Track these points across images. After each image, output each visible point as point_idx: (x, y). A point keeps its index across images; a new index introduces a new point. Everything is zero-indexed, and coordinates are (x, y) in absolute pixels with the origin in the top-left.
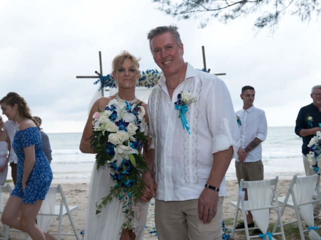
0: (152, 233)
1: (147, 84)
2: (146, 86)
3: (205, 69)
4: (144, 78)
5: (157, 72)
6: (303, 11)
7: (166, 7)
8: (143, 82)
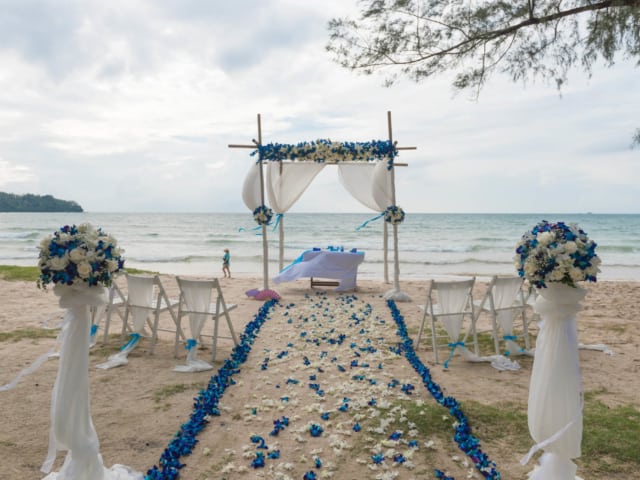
1: (316, 158)
2: (315, 160)
3: (390, 141)
4: (314, 150)
5: (330, 143)
6: (516, 68)
7: (342, 58)
8: (312, 155)
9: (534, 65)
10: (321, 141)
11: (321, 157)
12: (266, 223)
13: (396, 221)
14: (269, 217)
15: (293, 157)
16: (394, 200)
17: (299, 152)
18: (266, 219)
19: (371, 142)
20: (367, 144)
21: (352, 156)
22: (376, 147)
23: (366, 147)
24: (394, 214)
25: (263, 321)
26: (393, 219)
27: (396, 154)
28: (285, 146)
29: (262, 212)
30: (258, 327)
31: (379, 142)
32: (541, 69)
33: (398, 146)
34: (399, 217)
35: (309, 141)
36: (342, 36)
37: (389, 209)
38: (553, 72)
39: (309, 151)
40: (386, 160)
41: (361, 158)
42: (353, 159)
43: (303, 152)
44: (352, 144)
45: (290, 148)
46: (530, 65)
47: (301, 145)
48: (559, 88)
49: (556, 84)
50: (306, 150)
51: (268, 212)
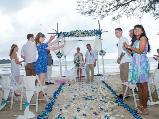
0: (83, 98)
1: (76, 36)
2: (76, 37)
3: (100, 30)
4: (75, 33)
5: (80, 31)
6: (128, 14)
7: (81, 12)
8: (75, 35)
9: (133, 13)
10: (78, 30)
11: (78, 36)
12: (61, 57)
13: (103, 55)
14: (62, 56)
15: (69, 36)
16: (102, 48)
17: (71, 34)
18: (60, 56)
19: (93, 30)
20: (92, 31)
21: (88, 35)
22: (95, 32)
23: (92, 32)
24: (102, 52)
25: (60, 91)
26: (102, 54)
27: (102, 33)
28: (66, 33)
29: (59, 54)
30: (58, 94)
31: (96, 30)
32: (135, 14)
33: (102, 31)
34: (104, 53)
35: (73, 31)
36: (81, 6)
37: (100, 51)
38: (139, 15)
39: (74, 34)
40: (98, 36)
41: (90, 36)
42: (88, 36)
43: (72, 34)
44: (88, 31)
45: (68, 33)
46: (132, 13)
47: (71, 32)
48: (140, 20)
49: (139, 18)
50: (73, 34)
51: (61, 54)
